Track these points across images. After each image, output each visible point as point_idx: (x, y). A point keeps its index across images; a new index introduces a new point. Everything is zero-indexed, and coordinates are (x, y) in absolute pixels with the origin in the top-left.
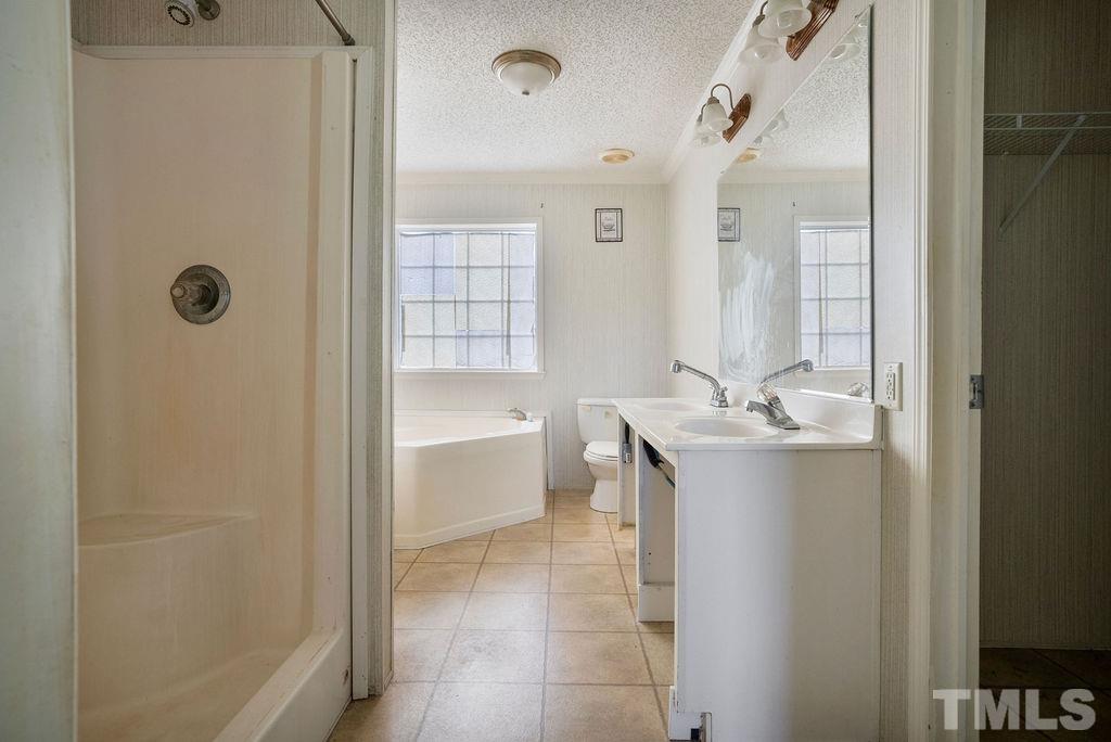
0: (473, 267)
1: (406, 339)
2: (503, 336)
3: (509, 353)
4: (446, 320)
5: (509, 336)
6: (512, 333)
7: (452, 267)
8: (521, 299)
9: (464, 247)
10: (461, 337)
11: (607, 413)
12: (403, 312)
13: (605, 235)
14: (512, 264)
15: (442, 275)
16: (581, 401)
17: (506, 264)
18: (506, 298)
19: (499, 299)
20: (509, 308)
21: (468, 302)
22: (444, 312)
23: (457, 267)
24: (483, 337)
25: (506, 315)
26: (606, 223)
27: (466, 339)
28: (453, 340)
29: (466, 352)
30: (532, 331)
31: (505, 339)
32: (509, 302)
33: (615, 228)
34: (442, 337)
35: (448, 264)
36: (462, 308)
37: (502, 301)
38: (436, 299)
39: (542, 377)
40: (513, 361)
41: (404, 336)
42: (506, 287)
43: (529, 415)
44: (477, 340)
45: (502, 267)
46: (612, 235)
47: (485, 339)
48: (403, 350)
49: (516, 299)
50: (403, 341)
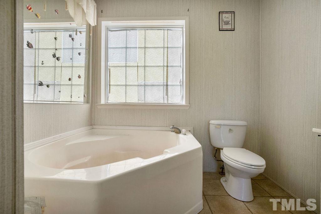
0: (148, 48)
1: (111, 87)
2: (164, 85)
3: (167, 94)
4: (133, 76)
5: (167, 85)
6: (169, 84)
7: (136, 48)
8: (174, 65)
9: (143, 36)
10: (141, 85)
11: (230, 130)
12: (110, 72)
13: (225, 27)
14: (169, 46)
15: (131, 52)
16: (212, 122)
17: (166, 46)
18: (166, 65)
19: (162, 65)
20: (167, 70)
21: (145, 66)
22: (132, 72)
23: (139, 48)
24: (153, 85)
25: (165, 74)
26: (225, 20)
27: (143, 87)
28: (136, 88)
29: (143, 94)
30: (180, 83)
31: (165, 87)
32: (167, 66)
33: (230, 22)
34: (131, 85)
35: (134, 46)
36: (141, 70)
37: (164, 66)
38: (127, 65)
39: (188, 107)
40: (169, 99)
41: (110, 85)
42: (166, 58)
43: (183, 131)
44: (149, 87)
45: (164, 48)
46: (229, 27)
47: (154, 87)
48: (109, 92)
49: (172, 65)
50: (110, 88)
